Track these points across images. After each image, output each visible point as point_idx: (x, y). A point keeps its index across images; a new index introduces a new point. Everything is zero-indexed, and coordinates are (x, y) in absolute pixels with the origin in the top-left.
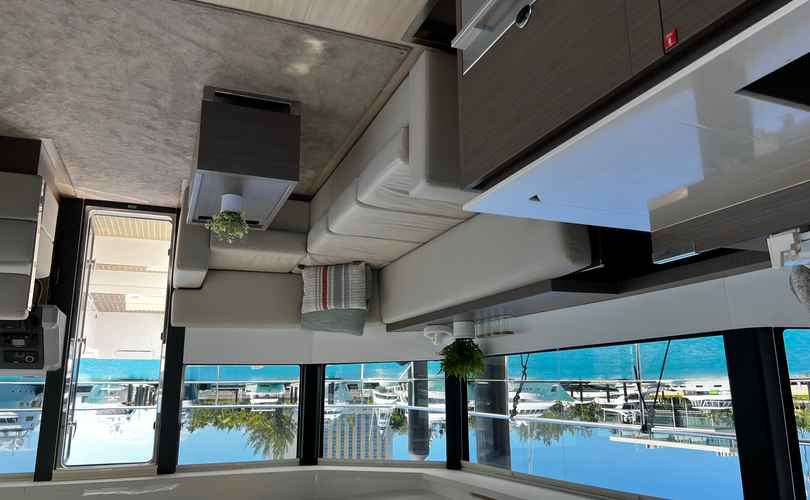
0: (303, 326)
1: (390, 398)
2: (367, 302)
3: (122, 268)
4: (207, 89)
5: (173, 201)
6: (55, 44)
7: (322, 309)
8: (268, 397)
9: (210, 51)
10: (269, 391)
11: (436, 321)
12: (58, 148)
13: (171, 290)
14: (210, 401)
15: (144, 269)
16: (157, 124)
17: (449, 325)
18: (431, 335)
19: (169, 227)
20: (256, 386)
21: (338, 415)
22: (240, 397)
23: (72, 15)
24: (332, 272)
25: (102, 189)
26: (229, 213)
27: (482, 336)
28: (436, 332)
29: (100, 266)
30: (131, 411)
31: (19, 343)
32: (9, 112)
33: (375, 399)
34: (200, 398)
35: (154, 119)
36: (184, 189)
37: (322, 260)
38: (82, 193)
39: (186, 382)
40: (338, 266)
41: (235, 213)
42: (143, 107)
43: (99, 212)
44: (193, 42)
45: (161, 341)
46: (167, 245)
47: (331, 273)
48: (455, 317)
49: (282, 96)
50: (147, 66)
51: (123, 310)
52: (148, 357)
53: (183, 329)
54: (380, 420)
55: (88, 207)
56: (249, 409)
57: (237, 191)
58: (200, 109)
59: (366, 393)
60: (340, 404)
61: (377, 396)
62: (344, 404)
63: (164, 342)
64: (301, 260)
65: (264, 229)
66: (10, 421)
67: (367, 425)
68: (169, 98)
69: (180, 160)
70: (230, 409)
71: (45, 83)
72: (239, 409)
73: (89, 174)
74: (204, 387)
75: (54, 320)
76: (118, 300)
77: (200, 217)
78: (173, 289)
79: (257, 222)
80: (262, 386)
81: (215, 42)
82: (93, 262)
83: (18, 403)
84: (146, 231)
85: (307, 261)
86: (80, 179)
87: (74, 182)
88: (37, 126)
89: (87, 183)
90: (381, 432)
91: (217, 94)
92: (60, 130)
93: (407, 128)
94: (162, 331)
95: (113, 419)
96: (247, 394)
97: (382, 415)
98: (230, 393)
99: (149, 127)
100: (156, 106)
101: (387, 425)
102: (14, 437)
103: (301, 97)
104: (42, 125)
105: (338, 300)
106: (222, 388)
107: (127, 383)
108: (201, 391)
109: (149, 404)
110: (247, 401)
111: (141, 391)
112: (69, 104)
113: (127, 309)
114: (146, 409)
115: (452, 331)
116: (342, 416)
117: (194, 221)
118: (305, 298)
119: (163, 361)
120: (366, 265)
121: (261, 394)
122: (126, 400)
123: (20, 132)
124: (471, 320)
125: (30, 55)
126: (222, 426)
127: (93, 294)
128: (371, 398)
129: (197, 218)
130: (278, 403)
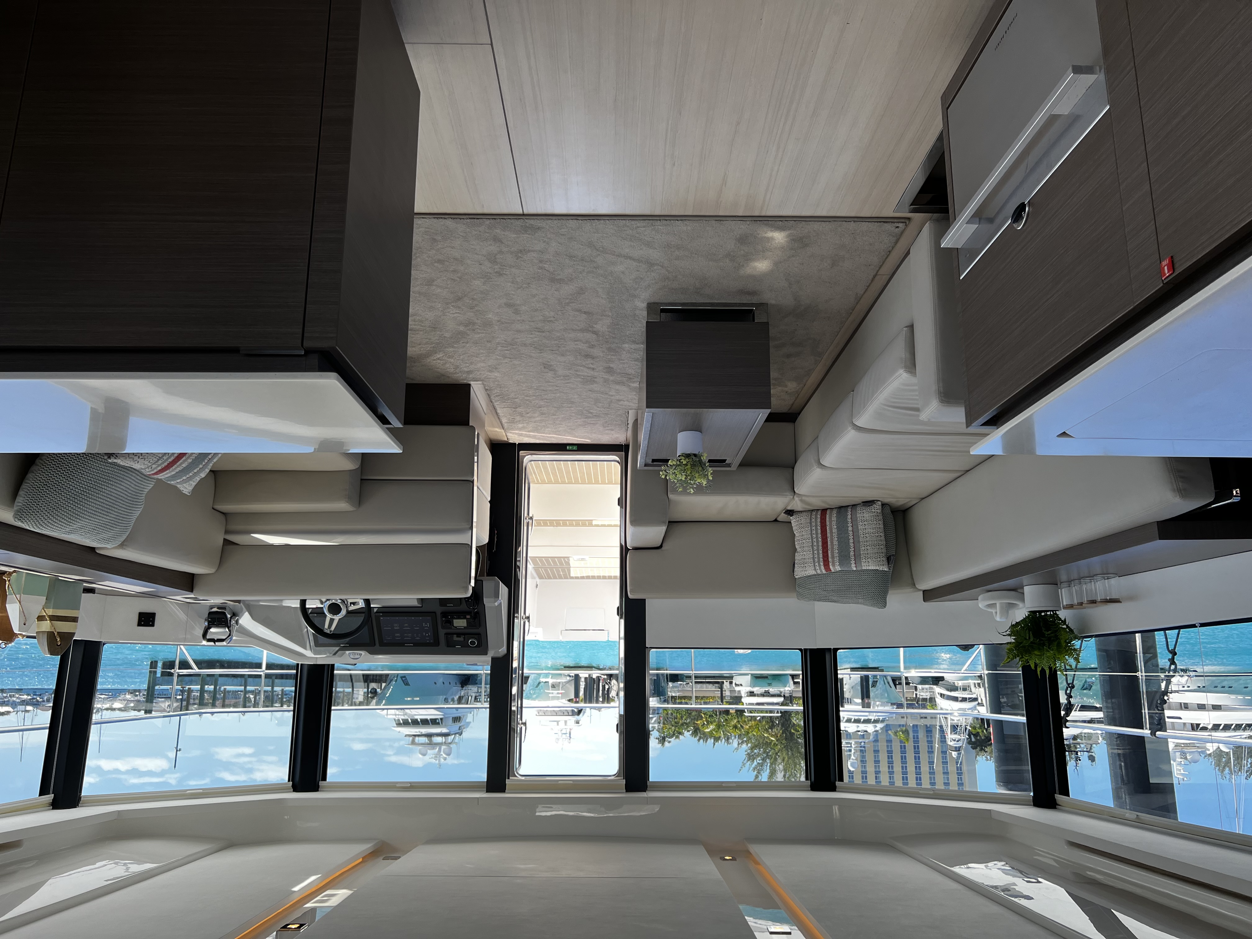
0: (800, 596)
1: (964, 700)
2: (889, 559)
3: (565, 523)
4: (651, 307)
5: (618, 437)
6: (484, 284)
7: (824, 572)
8: (767, 694)
9: (650, 264)
10: (770, 685)
11: (996, 585)
12: (488, 391)
13: (624, 551)
14: (685, 699)
15: (589, 523)
16: (596, 352)
17: (1017, 590)
18: (992, 606)
19: (616, 468)
20: (749, 677)
21: (879, 726)
22: (727, 693)
23: (501, 252)
24: (834, 518)
25: (535, 430)
26: (688, 456)
27: (1070, 607)
28: (998, 603)
29: (539, 523)
30: (579, 712)
31: (460, 623)
32: (438, 359)
33: (939, 700)
34: (670, 694)
35: (593, 346)
36: (631, 422)
37: (818, 503)
38: (515, 437)
39: (651, 672)
40: (842, 509)
41: (695, 455)
42: (580, 335)
43: (535, 457)
44: (631, 258)
45: (618, 617)
46: (616, 492)
47: (832, 520)
48: (1025, 579)
49: (746, 299)
50: (581, 291)
51: (567, 576)
52: (602, 637)
53: (644, 601)
54: (950, 736)
55: (522, 453)
56: (742, 711)
57: (696, 427)
58: (644, 329)
59: (923, 692)
60: (881, 708)
61: (942, 695)
62: (888, 708)
63: (621, 618)
64: (788, 504)
65: (734, 468)
66: (434, 722)
67: (930, 742)
68: (608, 321)
69: (625, 388)
70: (714, 711)
71: (474, 324)
72: (727, 712)
73: (521, 415)
74: (675, 678)
75: (496, 595)
76: (561, 563)
77: (653, 461)
78: (627, 550)
79: (724, 461)
80: (758, 678)
81: (655, 255)
82: (531, 518)
83: (442, 698)
84: (589, 474)
85: (796, 505)
86: (512, 421)
87: (505, 425)
88: (466, 369)
89: (520, 426)
90: (954, 754)
91: (663, 311)
92: (490, 371)
93: (911, 327)
94: (618, 604)
95: (558, 722)
96: (737, 689)
97: (954, 728)
98: (711, 687)
99: (587, 356)
100: (595, 333)
101: (963, 744)
102: (440, 744)
103: (769, 298)
104: (472, 367)
105: (844, 558)
106: (701, 679)
107: (573, 673)
108: (670, 684)
109: (603, 702)
110: (737, 699)
111: (591, 683)
112: (498, 343)
113: (572, 575)
114: (599, 709)
115: (1023, 600)
116: (887, 728)
117: (646, 465)
118: (798, 557)
119: (622, 642)
120: (883, 505)
121: (756, 690)
122: (572, 696)
123: (449, 377)
124: (1054, 582)
125: (459, 299)
126: (705, 737)
127: (534, 559)
128: (932, 700)
129: (650, 462)
130: (782, 704)
